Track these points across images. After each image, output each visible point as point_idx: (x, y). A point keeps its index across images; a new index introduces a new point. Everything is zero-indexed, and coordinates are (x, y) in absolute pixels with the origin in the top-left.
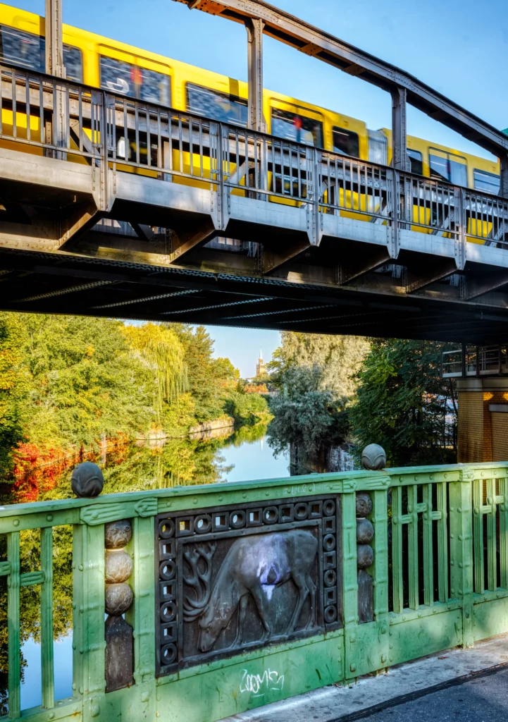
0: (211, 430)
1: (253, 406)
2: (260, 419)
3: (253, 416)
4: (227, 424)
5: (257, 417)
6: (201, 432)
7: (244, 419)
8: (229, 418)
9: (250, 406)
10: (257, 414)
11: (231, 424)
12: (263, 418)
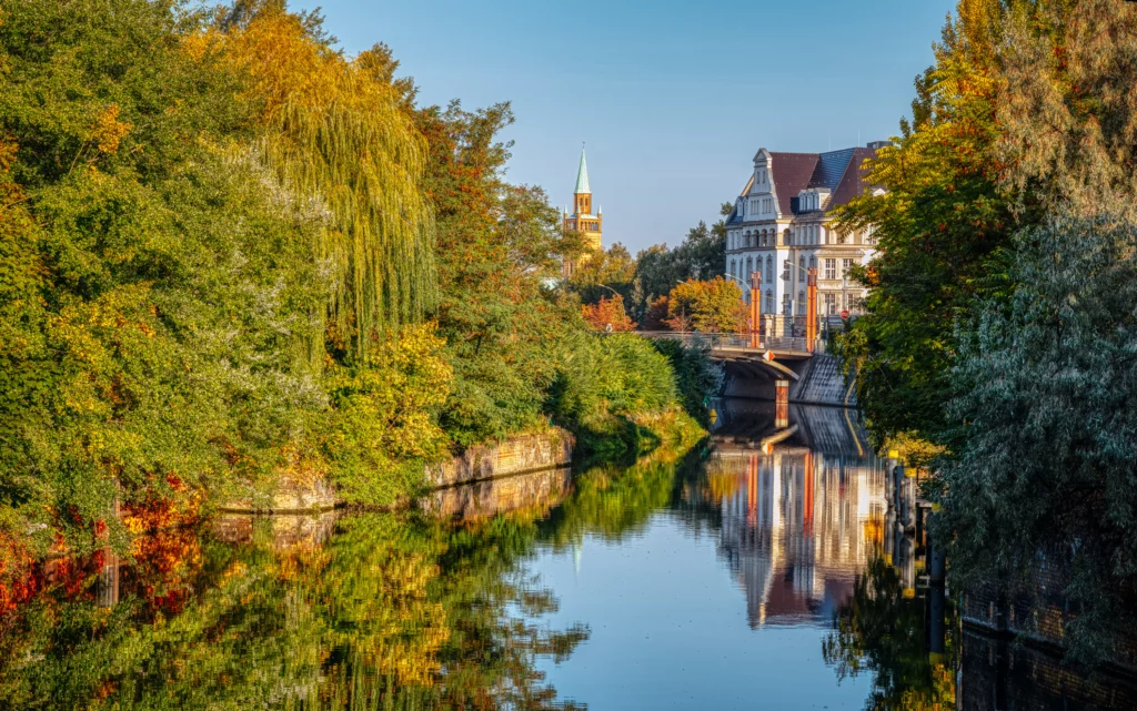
0: (489, 479)
1: (627, 384)
2: (658, 442)
3: (631, 426)
4: (547, 457)
5: (646, 433)
6: (458, 485)
7: (600, 436)
8: (554, 432)
9: (618, 386)
10: (645, 418)
11: (562, 455)
12: (667, 438)
